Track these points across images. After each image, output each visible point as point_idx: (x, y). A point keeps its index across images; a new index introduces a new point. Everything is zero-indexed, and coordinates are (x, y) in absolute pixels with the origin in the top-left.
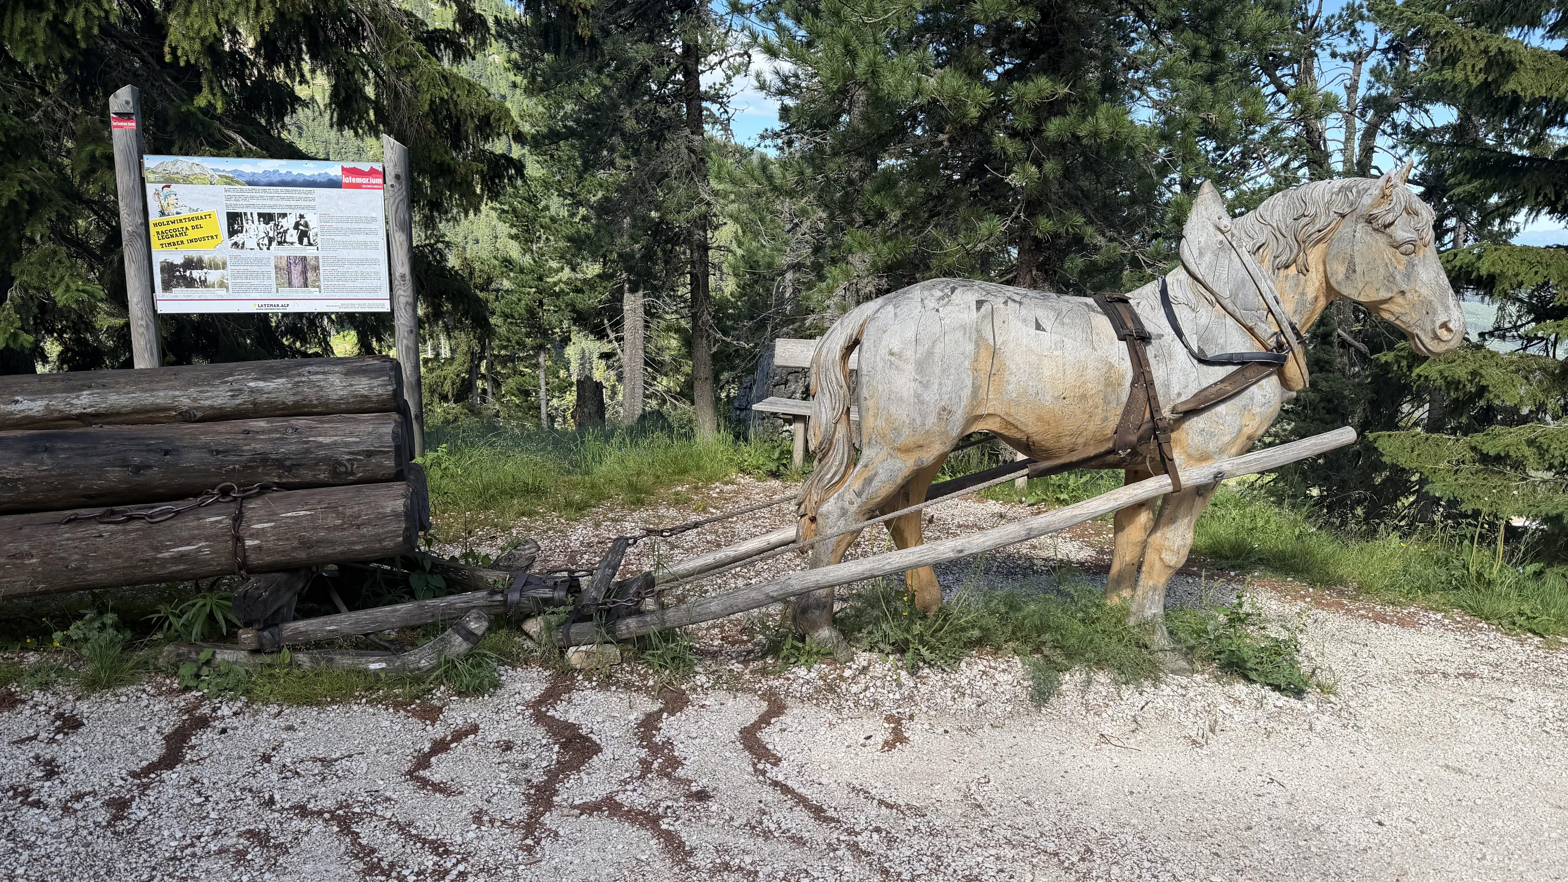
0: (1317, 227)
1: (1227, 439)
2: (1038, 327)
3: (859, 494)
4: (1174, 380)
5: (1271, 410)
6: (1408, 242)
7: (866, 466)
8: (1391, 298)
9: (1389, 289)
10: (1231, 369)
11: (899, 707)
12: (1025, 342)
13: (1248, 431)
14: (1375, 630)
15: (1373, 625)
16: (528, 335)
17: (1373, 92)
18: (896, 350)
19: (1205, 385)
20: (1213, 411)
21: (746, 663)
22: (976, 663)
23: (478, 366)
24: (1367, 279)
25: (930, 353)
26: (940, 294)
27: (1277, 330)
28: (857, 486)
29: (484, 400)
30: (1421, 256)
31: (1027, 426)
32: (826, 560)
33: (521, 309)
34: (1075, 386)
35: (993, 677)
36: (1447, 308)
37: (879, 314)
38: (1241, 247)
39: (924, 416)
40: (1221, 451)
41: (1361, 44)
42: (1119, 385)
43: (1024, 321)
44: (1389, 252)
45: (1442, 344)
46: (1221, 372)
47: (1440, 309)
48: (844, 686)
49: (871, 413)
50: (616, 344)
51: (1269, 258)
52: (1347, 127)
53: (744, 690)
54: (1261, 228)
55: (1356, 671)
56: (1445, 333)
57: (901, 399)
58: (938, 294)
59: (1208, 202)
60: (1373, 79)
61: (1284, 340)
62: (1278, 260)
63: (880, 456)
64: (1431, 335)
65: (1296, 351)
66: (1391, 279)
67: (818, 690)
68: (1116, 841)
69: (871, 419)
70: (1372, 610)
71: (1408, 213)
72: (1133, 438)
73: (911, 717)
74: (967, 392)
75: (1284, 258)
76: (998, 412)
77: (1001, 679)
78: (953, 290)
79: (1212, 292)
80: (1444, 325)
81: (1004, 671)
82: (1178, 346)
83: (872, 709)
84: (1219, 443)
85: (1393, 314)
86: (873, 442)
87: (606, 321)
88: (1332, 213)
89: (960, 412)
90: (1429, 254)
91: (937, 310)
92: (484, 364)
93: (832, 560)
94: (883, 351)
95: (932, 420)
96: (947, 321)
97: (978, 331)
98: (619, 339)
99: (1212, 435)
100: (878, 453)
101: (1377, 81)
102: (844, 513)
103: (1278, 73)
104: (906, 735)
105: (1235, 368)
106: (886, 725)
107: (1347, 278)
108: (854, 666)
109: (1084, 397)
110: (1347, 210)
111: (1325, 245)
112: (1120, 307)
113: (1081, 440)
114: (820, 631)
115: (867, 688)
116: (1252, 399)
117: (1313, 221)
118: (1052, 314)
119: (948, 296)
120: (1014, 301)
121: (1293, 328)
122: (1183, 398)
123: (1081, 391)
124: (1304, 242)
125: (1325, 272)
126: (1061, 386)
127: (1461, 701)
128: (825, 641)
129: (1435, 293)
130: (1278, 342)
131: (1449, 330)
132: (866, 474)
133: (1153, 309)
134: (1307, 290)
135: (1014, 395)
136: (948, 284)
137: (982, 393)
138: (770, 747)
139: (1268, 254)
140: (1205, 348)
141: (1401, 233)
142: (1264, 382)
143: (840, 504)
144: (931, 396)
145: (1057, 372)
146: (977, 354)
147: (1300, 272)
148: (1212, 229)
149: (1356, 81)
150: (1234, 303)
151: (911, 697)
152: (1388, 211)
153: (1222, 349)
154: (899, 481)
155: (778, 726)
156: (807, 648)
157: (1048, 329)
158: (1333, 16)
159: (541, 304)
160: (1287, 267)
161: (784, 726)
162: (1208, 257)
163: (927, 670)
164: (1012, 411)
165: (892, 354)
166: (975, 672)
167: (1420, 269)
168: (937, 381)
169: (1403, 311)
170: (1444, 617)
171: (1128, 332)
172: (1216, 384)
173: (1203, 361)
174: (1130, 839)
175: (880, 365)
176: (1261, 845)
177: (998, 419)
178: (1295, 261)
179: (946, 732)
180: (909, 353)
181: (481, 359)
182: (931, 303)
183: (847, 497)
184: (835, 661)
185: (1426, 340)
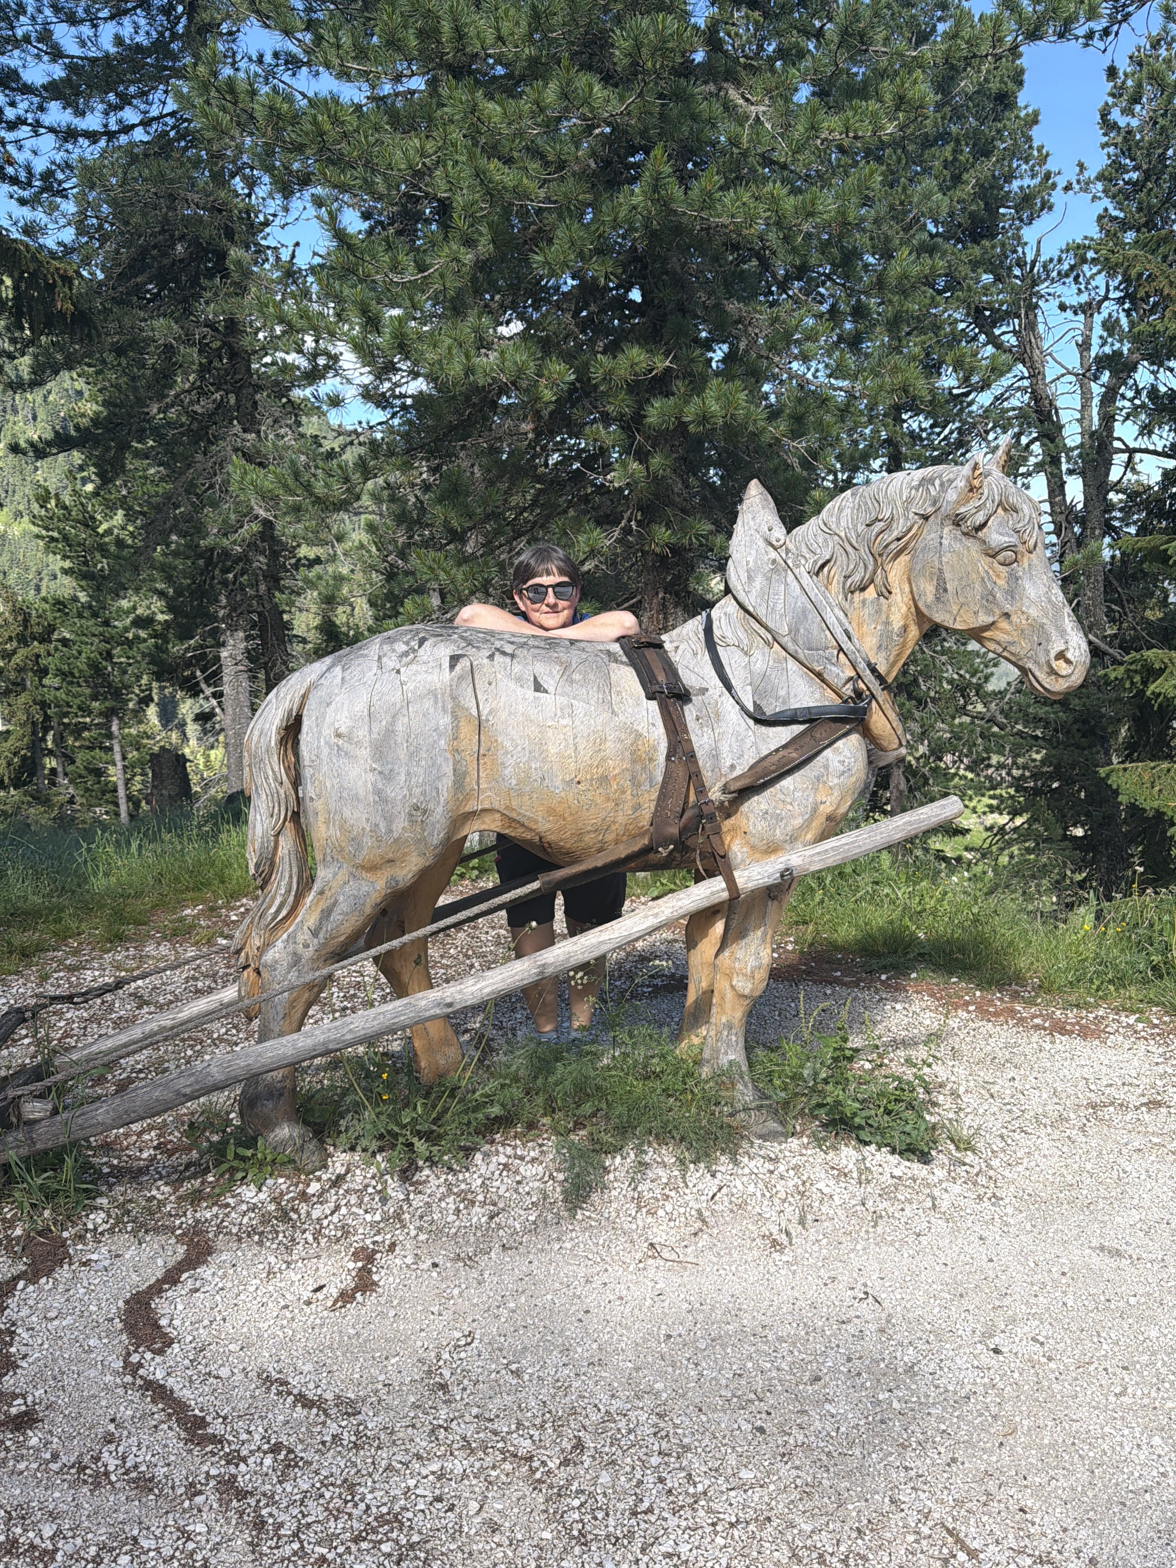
0: (895, 534)
1: (799, 821)
2: (538, 687)
3: (315, 933)
4: (724, 748)
5: (853, 779)
6: (1006, 549)
7: (321, 893)
8: (993, 623)
9: (989, 612)
10: (797, 729)
11: (378, 1233)
12: (521, 708)
13: (827, 809)
14: (1047, 1046)
15: (1048, 1038)
16: (94, 698)
17: (1107, 350)
18: (343, 730)
19: (765, 752)
20: (778, 786)
21: (176, 1184)
22: (497, 1151)
23: (44, 739)
24: (962, 600)
25: (389, 732)
26: (404, 648)
27: (853, 674)
28: (312, 921)
29: (53, 783)
30: (1026, 565)
31: (536, 822)
32: (277, 1029)
33: (82, 664)
34: (591, 766)
35: (517, 1172)
36: (1063, 633)
37: (322, 681)
38: (798, 566)
39: (389, 820)
40: (793, 839)
41: (1093, 293)
42: (650, 760)
43: (519, 680)
44: (984, 563)
45: (1060, 680)
46: (784, 734)
47: (1054, 635)
48: (303, 1208)
49: (321, 818)
50: (214, 702)
51: (837, 580)
52: (1083, 393)
53: (156, 1230)
54: (825, 540)
55: (1010, 1111)
56: (1064, 665)
57: (356, 798)
58: (401, 647)
59: (755, 508)
60: (1105, 334)
61: (862, 685)
62: (849, 581)
63: (339, 877)
64: (1046, 668)
65: (880, 700)
66: (990, 598)
67: (265, 1219)
68: (622, 1424)
69: (323, 828)
70: (1050, 1017)
71: (1005, 510)
72: (674, 830)
73: (392, 1247)
74: (447, 783)
75: (856, 578)
76: (496, 806)
77: (528, 1174)
78: (422, 642)
79: (767, 628)
80: (1061, 656)
81: (533, 1160)
82: (728, 702)
83: (338, 1240)
84: (789, 828)
85: (998, 643)
86: (329, 858)
87: (198, 673)
88: (911, 515)
89: (440, 810)
90: (1035, 561)
91: (398, 672)
92: (50, 737)
93: (286, 1028)
94: (327, 732)
95: (400, 824)
96: (410, 686)
97: (454, 698)
98: (218, 695)
99: (779, 818)
100: (335, 874)
101: (1110, 335)
102: (296, 960)
103: (997, 332)
104: (375, 1278)
105: (802, 728)
106: (351, 1265)
107: (938, 599)
108: (325, 1177)
109: (604, 780)
110: (930, 510)
111: (908, 558)
112: (650, 653)
113: (610, 837)
114: (277, 1131)
115: (337, 1208)
116: (826, 767)
117: (889, 526)
118: (557, 669)
119: (414, 651)
120: (504, 653)
121: (874, 670)
122: (738, 772)
123: (600, 771)
124: (881, 555)
125: (912, 592)
126: (573, 766)
127: (1136, 1144)
128: (284, 1143)
129: (1047, 614)
130: (855, 690)
131: (1068, 662)
132: (323, 905)
133: (695, 654)
134: (892, 617)
135: (514, 782)
136: (417, 633)
137: (470, 781)
138: (163, 1322)
139: (836, 572)
140: (763, 704)
141: (996, 536)
142: (840, 744)
143: (290, 949)
144: (396, 792)
145: (567, 746)
146: (456, 729)
147: (880, 594)
148: (761, 544)
149: (1089, 338)
150: (795, 641)
151: (398, 1216)
152: (979, 509)
153: (784, 703)
154: (368, 910)
155: (190, 1284)
156: (260, 1156)
157: (551, 689)
158: (1051, 260)
159: (109, 656)
160: (863, 589)
161: (198, 1284)
162: (759, 582)
163: (426, 1172)
164: (514, 804)
165: (339, 735)
166: (492, 1167)
167: (1027, 584)
168: (403, 771)
169: (1010, 639)
170: (1138, 1020)
171: (657, 688)
172: (777, 751)
173: (761, 720)
174: (643, 1417)
175: (325, 751)
176: (827, 1406)
177: (497, 816)
178: (872, 581)
179: (435, 1265)
180: (362, 733)
181: (46, 731)
182: (391, 662)
183: (300, 938)
184: (298, 1170)
185: (1041, 676)
